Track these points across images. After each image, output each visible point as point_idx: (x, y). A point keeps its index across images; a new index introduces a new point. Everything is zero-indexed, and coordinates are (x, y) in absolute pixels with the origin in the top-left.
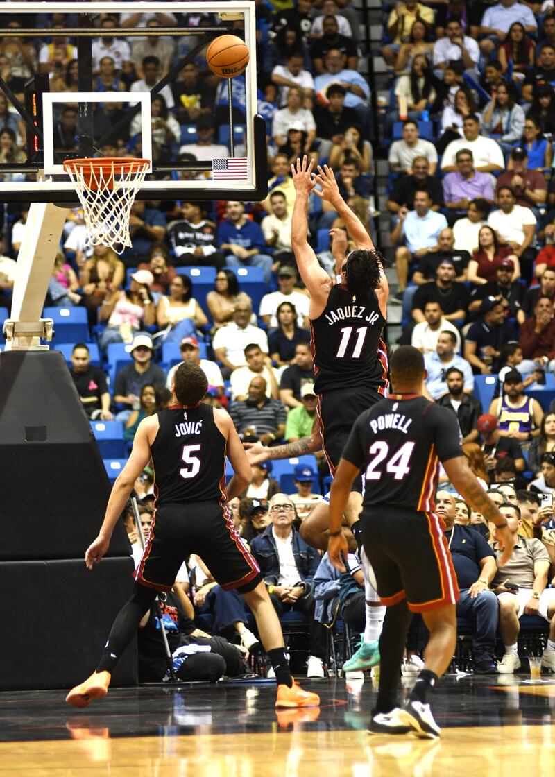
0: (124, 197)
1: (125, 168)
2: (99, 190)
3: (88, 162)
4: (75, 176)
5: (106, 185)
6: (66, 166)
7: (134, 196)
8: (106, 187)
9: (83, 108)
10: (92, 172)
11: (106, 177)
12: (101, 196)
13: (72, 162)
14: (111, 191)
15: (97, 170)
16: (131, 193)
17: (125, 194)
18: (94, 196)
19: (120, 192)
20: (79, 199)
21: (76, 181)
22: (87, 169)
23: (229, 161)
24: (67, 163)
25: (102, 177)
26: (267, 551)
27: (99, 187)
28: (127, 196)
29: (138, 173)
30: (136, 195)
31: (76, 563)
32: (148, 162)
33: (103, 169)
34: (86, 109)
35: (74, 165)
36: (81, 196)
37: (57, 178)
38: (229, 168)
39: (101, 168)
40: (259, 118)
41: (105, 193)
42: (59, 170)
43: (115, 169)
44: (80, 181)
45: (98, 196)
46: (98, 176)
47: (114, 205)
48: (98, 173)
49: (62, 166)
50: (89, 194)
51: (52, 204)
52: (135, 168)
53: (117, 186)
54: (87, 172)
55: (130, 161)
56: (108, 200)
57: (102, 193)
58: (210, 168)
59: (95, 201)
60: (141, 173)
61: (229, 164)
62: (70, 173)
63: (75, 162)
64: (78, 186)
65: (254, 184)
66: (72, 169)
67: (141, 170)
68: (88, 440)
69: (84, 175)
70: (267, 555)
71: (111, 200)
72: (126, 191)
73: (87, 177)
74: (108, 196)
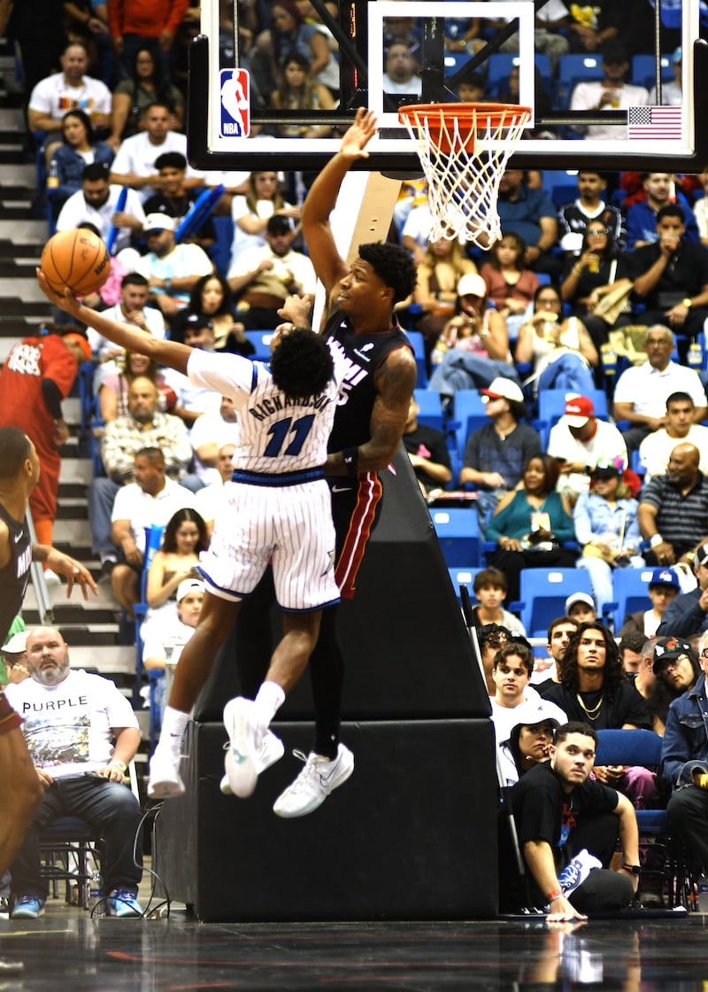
0: (490, 163)
1: (492, 120)
2: (452, 153)
3: (437, 109)
4: (415, 131)
5: (463, 146)
6: (403, 116)
7: (505, 162)
8: (463, 150)
9: (430, 27)
10: (443, 125)
11: (464, 133)
12: (456, 162)
13: (411, 110)
14: (470, 155)
15: (449, 121)
16: (501, 158)
17: (491, 160)
18: (445, 162)
19: (484, 157)
20: (421, 167)
21: (417, 138)
22: (434, 121)
23: (653, 111)
24: (404, 111)
25: (456, 133)
26: (694, 719)
27: (453, 147)
28: (494, 163)
29: (512, 126)
30: (509, 160)
31: (405, 726)
32: (528, 110)
33: (459, 121)
34: (434, 28)
35: (416, 113)
36: (425, 162)
37: (387, 133)
38: (653, 121)
39: (456, 119)
40: (701, 44)
41: (462, 158)
42: (391, 120)
43: (478, 120)
44: (423, 138)
45: (451, 162)
46: (451, 131)
47: (476, 176)
48: (449, 126)
49: (396, 115)
50: (439, 160)
51: (378, 173)
52: (508, 120)
53: (480, 146)
54: (434, 125)
55: (502, 109)
56: (466, 168)
57: (457, 158)
58: (624, 121)
59: (447, 170)
60: (517, 127)
61: (653, 116)
62: (408, 125)
63: (417, 110)
64: (421, 146)
65: (693, 148)
66: (412, 120)
67: (516, 123)
68: (426, 537)
69: (430, 129)
70: (695, 725)
71: (470, 168)
72: (493, 155)
73: (434, 132)
74: (465, 163)
